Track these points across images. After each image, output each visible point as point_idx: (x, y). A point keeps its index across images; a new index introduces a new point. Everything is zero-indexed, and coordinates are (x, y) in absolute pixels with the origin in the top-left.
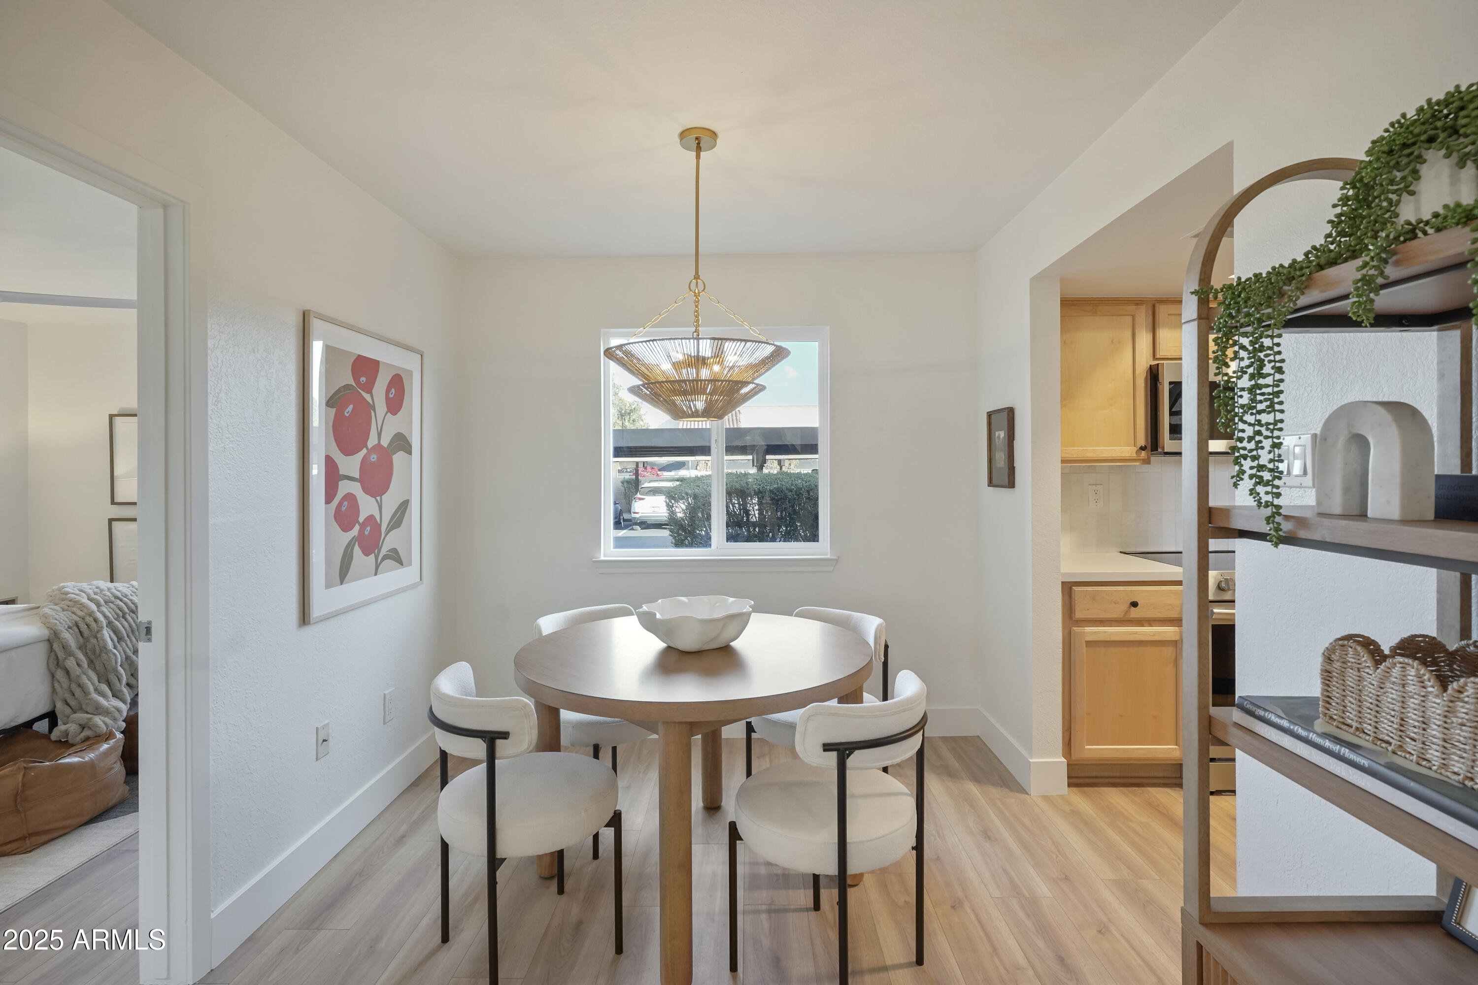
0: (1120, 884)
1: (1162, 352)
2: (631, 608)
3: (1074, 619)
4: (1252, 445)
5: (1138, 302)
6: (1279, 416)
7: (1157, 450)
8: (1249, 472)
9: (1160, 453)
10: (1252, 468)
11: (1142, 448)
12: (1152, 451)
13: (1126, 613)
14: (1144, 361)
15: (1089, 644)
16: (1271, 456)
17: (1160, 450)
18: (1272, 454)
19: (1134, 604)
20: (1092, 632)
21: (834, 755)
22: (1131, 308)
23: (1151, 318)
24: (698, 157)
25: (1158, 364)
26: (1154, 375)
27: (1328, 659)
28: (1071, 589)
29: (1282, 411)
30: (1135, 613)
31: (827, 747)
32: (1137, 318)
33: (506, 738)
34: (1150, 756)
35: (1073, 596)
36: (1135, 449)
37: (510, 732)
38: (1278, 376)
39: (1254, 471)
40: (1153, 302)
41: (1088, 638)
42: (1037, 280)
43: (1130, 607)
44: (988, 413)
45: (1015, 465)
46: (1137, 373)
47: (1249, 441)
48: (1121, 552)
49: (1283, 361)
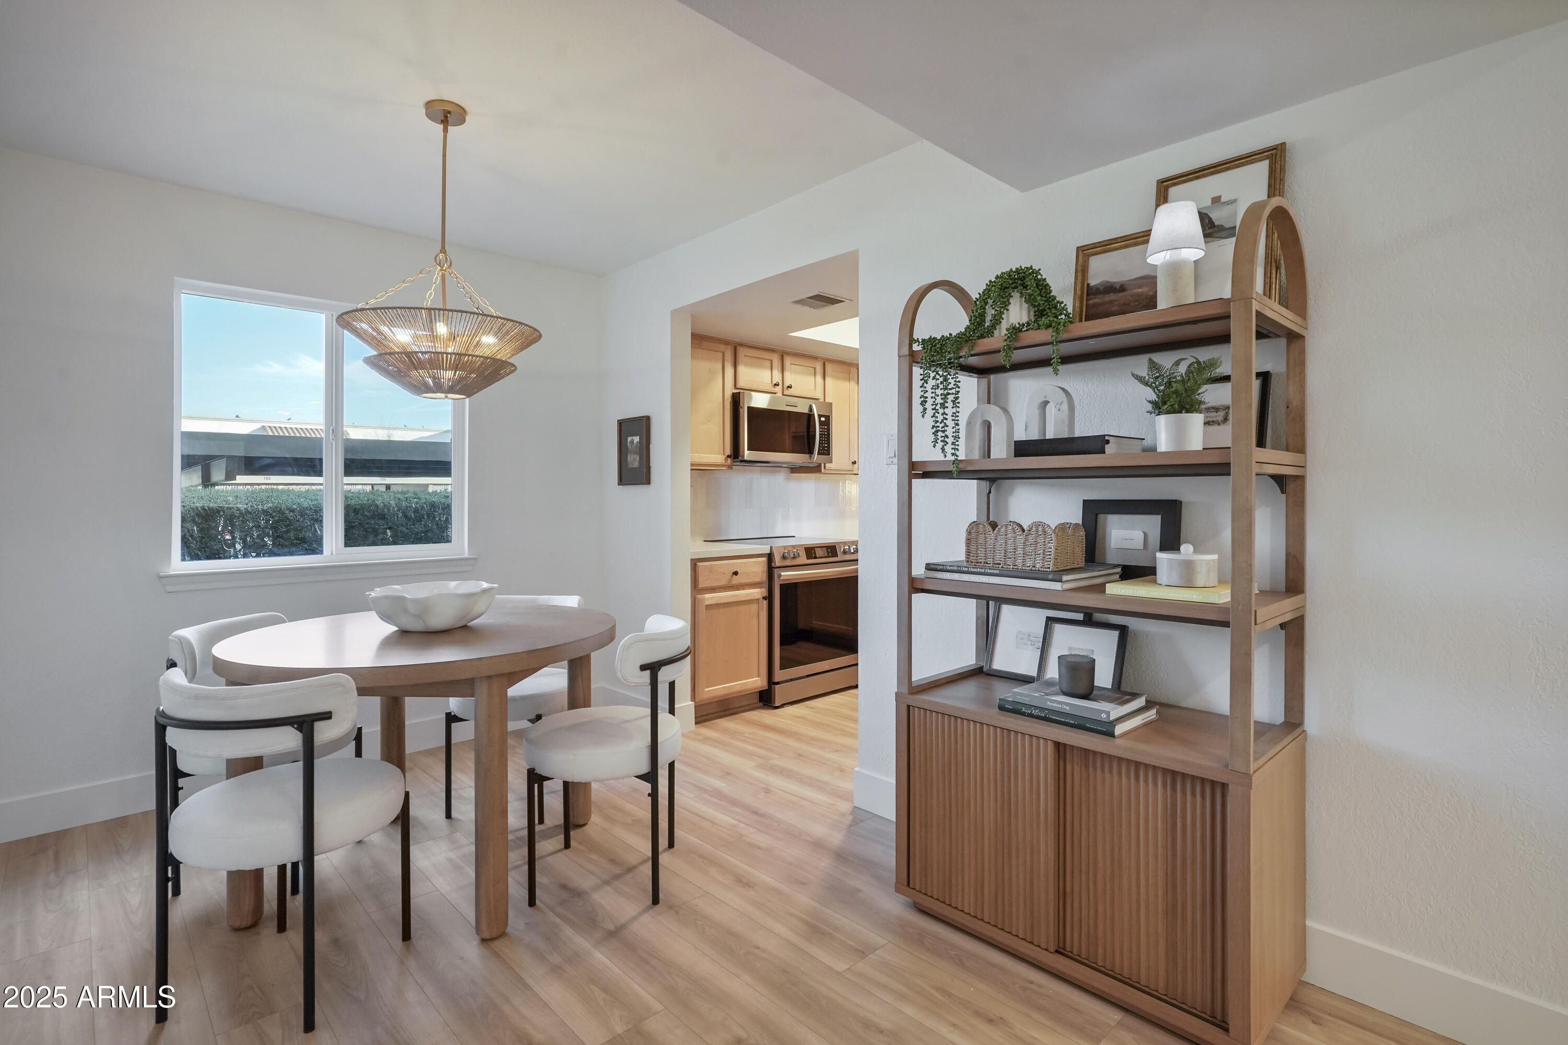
0: (761, 767)
1: (741, 384)
2: (280, 614)
3: (698, 589)
4: (943, 425)
5: (727, 343)
6: (958, 409)
7: (738, 458)
8: (940, 439)
9: (742, 461)
10: (942, 437)
11: (728, 456)
12: (734, 459)
13: (730, 580)
14: (730, 390)
15: (708, 607)
16: (954, 430)
17: (740, 458)
18: (955, 428)
19: (736, 573)
20: (710, 598)
21: (648, 672)
22: (722, 347)
23: (733, 356)
24: (445, 130)
25: (739, 392)
26: (736, 400)
27: (969, 532)
28: (695, 564)
29: (959, 407)
30: (736, 580)
31: (643, 668)
32: (726, 355)
33: (330, 718)
34: (744, 688)
35: (697, 570)
36: (724, 457)
37: (333, 712)
38: (957, 389)
39: (943, 439)
40: (735, 345)
41: (707, 603)
42: (676, 314)
43: (733, 575)
44: (618, 420)
45: (651, 465)
46: (726, 398)
47: (941, 423)
48: (704, 541)
49: (959, 382)
